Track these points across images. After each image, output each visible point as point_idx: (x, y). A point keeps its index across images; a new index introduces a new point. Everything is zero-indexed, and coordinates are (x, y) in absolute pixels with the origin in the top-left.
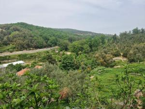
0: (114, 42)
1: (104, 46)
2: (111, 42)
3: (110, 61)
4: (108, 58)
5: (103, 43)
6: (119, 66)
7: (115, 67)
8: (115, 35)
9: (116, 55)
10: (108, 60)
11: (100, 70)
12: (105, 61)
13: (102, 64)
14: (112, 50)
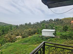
3: (14, 39)
4: (13, 37)
5: (11, 29)
6: (18, 41)
7: (16, 42)
9: (17, 35)
10: (13, 38)
11: (6, 45)
12: (11, 39)
13: (9, 41)
14: (15, 33)
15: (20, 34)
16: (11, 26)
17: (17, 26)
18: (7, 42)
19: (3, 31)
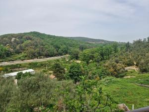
0: (127, 51)
1: (116, 54)
2: (124, 50)
3: (121, 71)
5: (116, 51)
6: (129, 77)
7: (125, 77)
8: (128, 43)
9: (129, 65)
10: (119, 70)
12: (115, 71)
13: (112, 74)
14: (124, 59)
15: (135, 63)
16: (115, 45)
17: (128, 45)
18: (108, 75)
19: (102, 55)
